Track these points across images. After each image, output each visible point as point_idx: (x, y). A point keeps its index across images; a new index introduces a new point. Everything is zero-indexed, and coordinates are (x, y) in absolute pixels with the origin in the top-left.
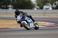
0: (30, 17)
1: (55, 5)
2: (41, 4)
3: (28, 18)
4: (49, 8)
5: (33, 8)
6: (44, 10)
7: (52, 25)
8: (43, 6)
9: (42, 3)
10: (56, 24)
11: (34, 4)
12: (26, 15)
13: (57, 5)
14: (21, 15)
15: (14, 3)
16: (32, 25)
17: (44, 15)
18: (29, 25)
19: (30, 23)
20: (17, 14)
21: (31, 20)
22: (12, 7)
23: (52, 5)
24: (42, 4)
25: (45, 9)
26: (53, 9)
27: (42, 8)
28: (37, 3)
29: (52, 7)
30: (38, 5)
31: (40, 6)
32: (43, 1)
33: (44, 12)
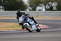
0: (32, 19)
1: (48, 6)
2: (33, 5)
3: (30, 20)
4: (42, 9)
5: (25, 10)
6: (37, 12)
7: (45, 27)
8: (36, 7)
9: (35, 3)
10: (49, 27)
11: (26, 5)
12: (28, 16)
13: (50, 6)
14: (23, 17)
15: (5, 4)
16: (34, 27)
17: (37, 17)
18: (31, 27)
19: (32, 25)
20: (19, 15)
21: (33, 22)
22: (3, 8)
23: (45, 6)
24: (35, 5)
25: (38, 10)
26: (46, 10)
27: (34, 9)
28: (30, 3)
29: (45, 8)
30: (31, 6)
31: (33, 7)
32: (36, 2)
33: (37, 13)
